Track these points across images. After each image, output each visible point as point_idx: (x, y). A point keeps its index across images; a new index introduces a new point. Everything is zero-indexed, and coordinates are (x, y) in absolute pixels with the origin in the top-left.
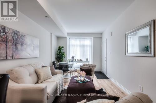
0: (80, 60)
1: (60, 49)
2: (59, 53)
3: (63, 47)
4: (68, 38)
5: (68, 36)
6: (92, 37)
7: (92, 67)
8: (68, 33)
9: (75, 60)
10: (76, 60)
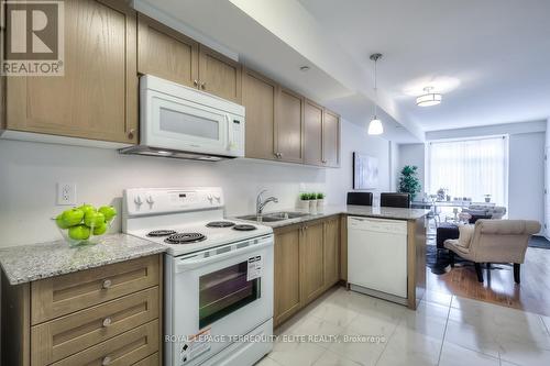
0: (465, 199)
1: (406, 172)
2: (406, 181)
3: (415, 168)
4: (426, 143)
5: (427, 138)
6: (507, 135)
7: (495, 212)
8: (427, 133)
9: (448, 199)
10: (452, 199)
